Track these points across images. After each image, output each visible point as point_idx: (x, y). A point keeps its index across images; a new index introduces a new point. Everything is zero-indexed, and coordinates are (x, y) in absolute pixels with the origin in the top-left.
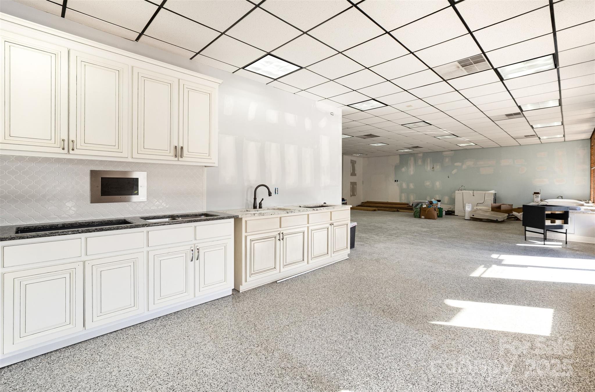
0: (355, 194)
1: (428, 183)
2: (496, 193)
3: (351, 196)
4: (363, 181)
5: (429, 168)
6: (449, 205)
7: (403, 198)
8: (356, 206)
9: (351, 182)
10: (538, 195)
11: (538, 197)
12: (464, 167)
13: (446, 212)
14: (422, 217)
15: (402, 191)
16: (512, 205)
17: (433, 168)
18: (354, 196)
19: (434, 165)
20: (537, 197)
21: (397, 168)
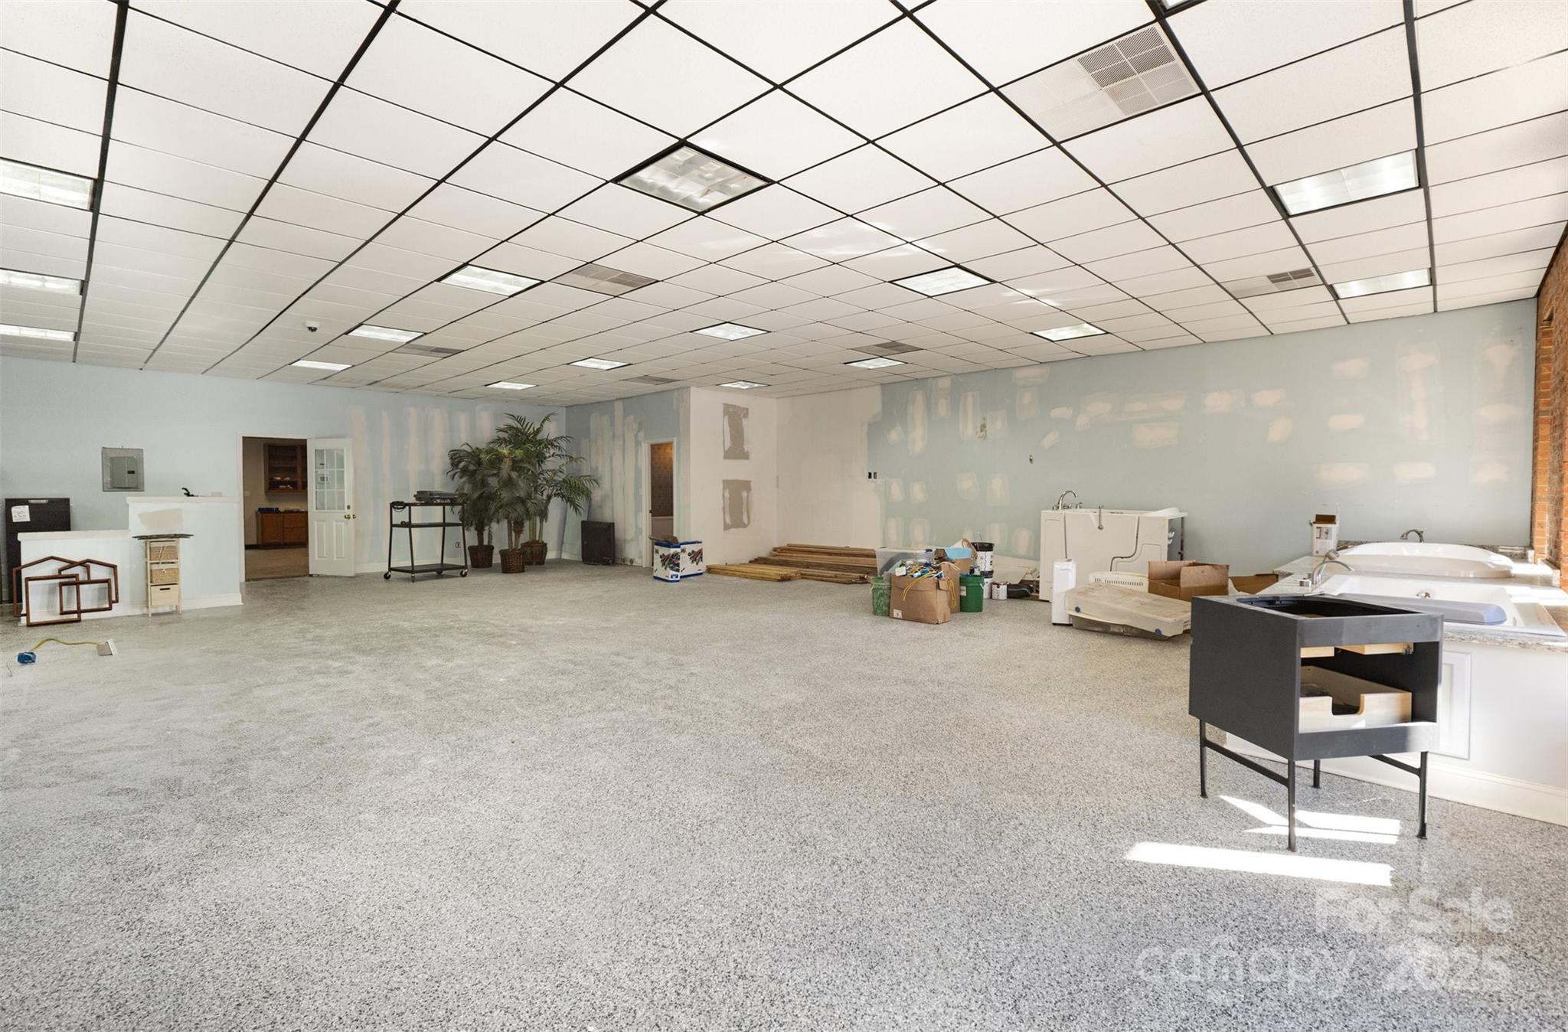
0: (745, 520)
1: (966, 483)
2: (1182, 518)
3: (726, 527)
4: (778, 477)
5: (969, 428)
6: (1030, 559)
7: (893, 536)
8: (750, 562)
9: (724, 481)
10: (1329, 526)
11: (1327, 533)
12: (1082, 421)
13: (1009, 586)
14: (897, 613)
15: (890, 510)
16: (1228, 566)
17: (983, 427)
18: (741, 529)
19: (984, 419)
20: (1324, 534)
21: (876, 429)
